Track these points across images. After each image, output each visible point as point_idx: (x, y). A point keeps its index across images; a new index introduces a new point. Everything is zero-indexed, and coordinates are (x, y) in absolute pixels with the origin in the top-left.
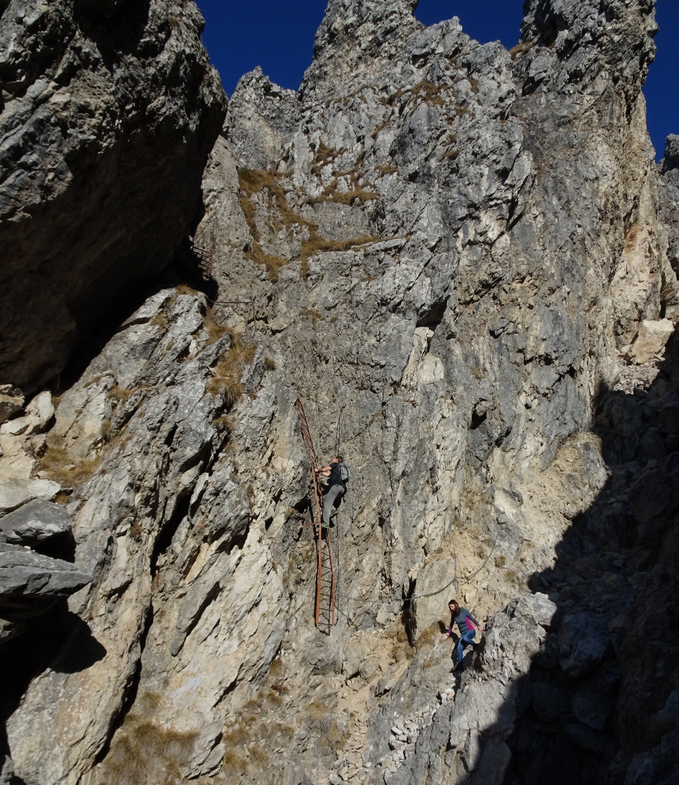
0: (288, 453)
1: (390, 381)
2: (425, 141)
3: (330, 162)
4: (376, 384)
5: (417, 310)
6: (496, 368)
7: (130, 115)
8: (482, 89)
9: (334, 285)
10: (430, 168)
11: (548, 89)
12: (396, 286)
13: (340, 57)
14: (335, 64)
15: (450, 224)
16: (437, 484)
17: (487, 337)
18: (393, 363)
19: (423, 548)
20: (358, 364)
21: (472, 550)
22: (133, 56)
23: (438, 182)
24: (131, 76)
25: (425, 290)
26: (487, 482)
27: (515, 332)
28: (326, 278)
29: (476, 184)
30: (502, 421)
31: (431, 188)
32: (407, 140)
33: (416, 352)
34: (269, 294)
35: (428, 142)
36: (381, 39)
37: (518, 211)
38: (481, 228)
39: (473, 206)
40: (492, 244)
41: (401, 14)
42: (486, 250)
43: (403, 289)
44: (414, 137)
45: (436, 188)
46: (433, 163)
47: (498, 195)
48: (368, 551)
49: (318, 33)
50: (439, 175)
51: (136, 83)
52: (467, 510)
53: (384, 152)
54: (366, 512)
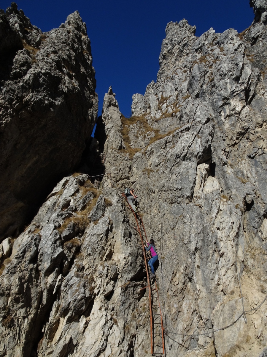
0: (121, 250)
1: (186, 196)
2: (199, 79)
3: (165, 103)
4: (179, 199)
5: (196, 156)
6: (254, 175)
7: (16, 106)
8: (225, 49)
9: (158, 154)
10: (203, 89)
11: (262, 39)
12: (182, 147)
13: (168, 63)
14: (167, 66)
15: (217, 111)
16: (221, 252)
17: (247, 159)
18: (186, 186)
19: (222, 291)
20: (168, 191)
21: (257, 288)
22: (10, 80)
23: (208, 94)
24: (11, 89)
25: (198, 145)
26: (263, 241)
27: (263, 153)
28: (155, 152)
29: (225, 88)
30: (264, 203)
31: (206, 98)
32: (192, 82)
33: (199, 178)
34: (129, 166)
35: (200, 79)
36: (182, 49)
37: (251, 94)
38: (232, 107)
39: (225, 98)
40: (239, 113)
41: (188, 37)
42: (237, 117)
43: (186, 147)
44: (194, 79)
45: (208, 97)
46: (204, 87)
47: (237, 89)
48: (185, 299)
49: (160, 58)
50: (208, 91)
51: (14, 91)
52: (252, 261)
53: (185, 90)
54: (177, 275)
